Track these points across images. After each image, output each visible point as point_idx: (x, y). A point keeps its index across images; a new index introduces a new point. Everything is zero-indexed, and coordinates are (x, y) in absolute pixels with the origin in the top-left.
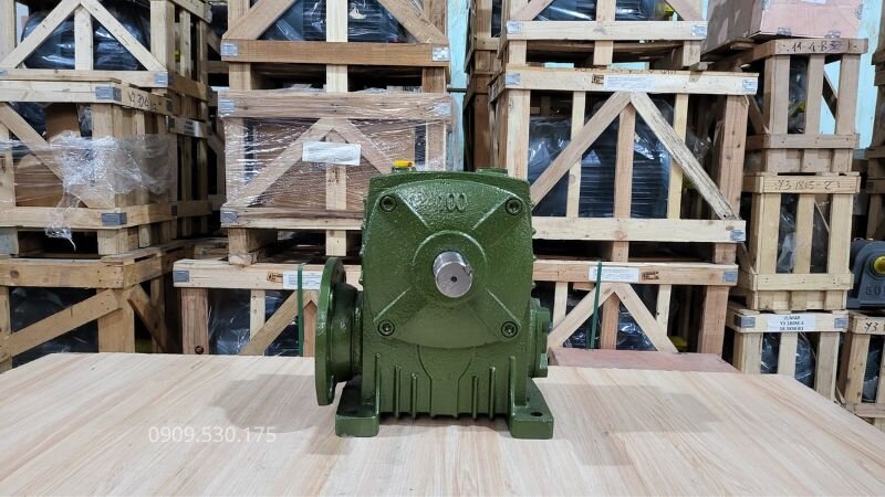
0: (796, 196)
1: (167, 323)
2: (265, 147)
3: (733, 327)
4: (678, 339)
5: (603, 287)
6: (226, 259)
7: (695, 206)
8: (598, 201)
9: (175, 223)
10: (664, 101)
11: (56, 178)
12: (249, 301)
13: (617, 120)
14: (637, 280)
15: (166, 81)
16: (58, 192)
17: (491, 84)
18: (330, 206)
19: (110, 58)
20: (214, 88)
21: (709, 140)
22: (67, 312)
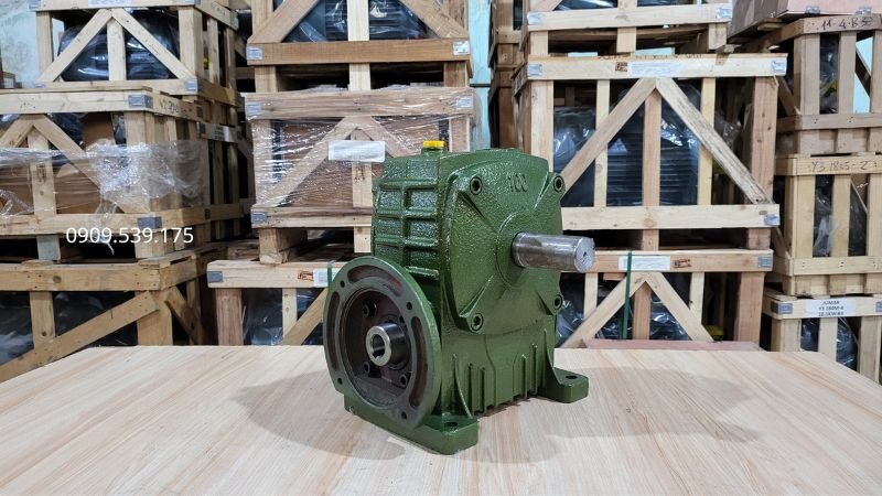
0: (831, 178)
1: (202, 323)
2: (292, 147)
3: (770, 313)
4: (714, 328)
5: (634, 276)
6: (258, 260)
7: (726, 191)
8: (626, 189)
9: (208, 227)
10: (691, 86)
11: (94, 186)
12: (281, 300)
13: (642, 108)
14: (668, 268)
15: (196, 88)
16: (95, 198)
17: (514, 77)
19: (143, 68)
20: (243, 94)
21: (739, 124)
22: (106, 315)
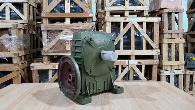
0: (171, 44)
2: (52, 36)
3: (159, 74)
4: (147, 77)
5: (129, 66)
6: (43, 63)
7: (149, 47)
8: (127, 46)
9: (29, 55)
11: (3, 45)
12: (48, 72)
14: (137, 64)
15: (27, 22)
16: (3, 48)
17: (102, 20)
18: (67, 49)
20: (38, 23)
21: (151, 32)
22: (5, 77)
